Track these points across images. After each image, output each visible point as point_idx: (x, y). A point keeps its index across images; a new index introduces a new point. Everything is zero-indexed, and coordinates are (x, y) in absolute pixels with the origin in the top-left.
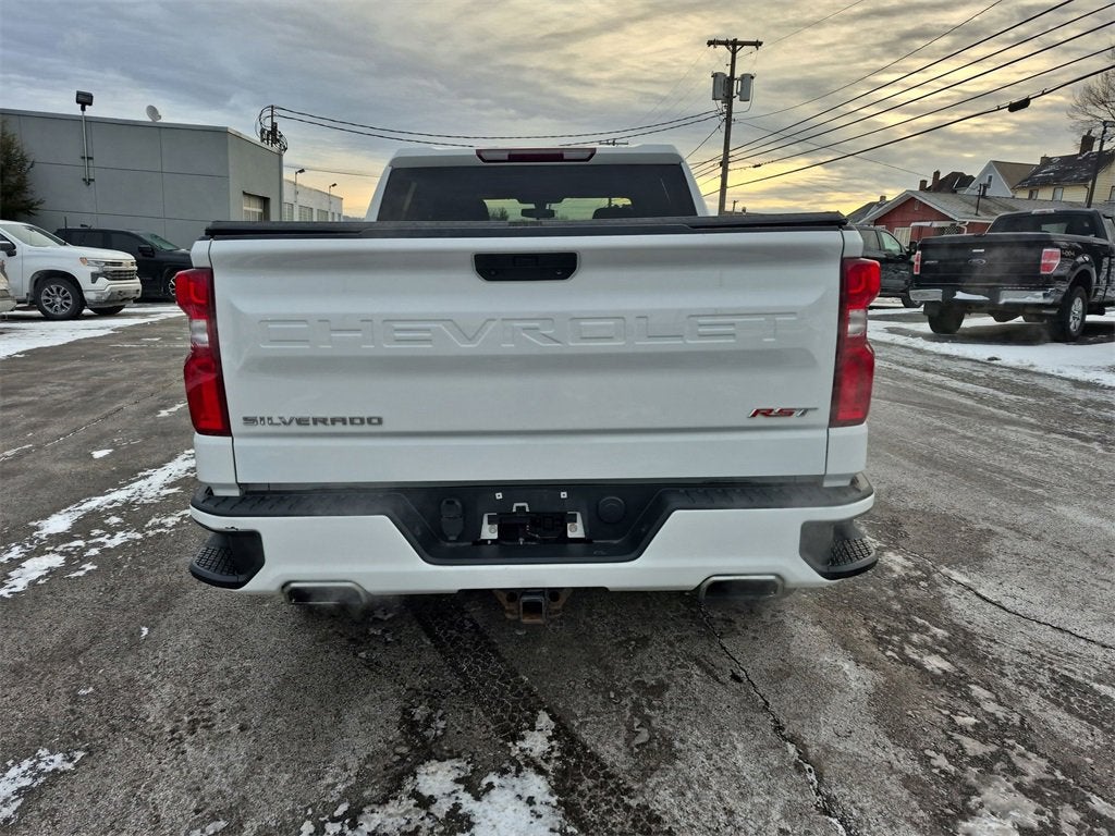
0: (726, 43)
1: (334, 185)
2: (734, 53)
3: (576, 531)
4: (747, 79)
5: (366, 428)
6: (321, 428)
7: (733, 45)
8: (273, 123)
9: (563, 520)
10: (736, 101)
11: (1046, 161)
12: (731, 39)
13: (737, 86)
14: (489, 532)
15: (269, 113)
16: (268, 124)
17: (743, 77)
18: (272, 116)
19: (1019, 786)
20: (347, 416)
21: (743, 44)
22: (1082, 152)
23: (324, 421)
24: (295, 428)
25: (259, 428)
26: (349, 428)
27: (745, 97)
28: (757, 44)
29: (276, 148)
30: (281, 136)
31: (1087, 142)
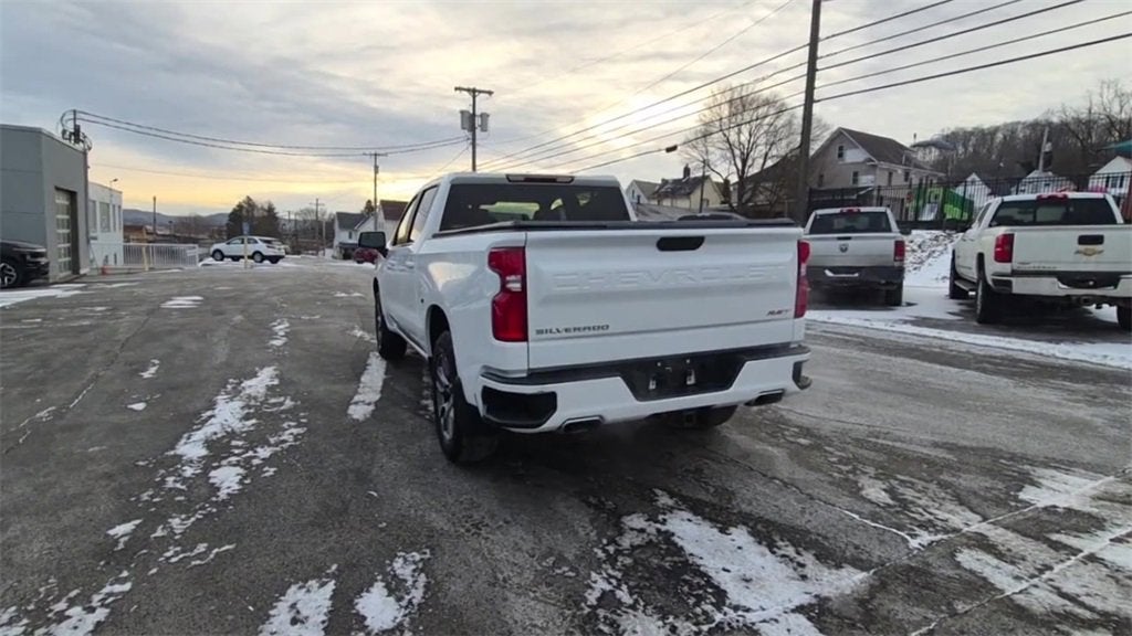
0: (468, 90)
1: (115, 180)
2: (474, 97)
3: (691, 381)
4: (484, 116)
5: (601, 332)
6: (577, 333)
7: (473, 92)
8: (75, 125)
9: (686, 375)
10: (478, 131)
11: (665, 182)
12: (471, 87)
13: (478, 121)
14: (652, 386)
15: (72, 117)
16: (70, 127)
17: (482, 115)
18: (75, 119)
19: (871, 477)
20: (592, 325)
21: (480, 92)
22: (685, 177)
23: (579, 329)
24: (564, 334)
25: (544, 336)
26: (592, 332)
27: (484, 128)
28: (490, 93)
29: (80, 146)
30: (85, 137)
31: (687, 171)
